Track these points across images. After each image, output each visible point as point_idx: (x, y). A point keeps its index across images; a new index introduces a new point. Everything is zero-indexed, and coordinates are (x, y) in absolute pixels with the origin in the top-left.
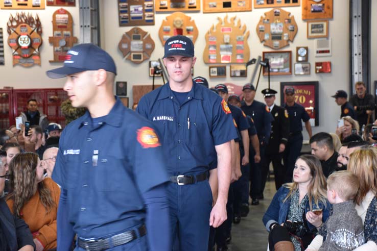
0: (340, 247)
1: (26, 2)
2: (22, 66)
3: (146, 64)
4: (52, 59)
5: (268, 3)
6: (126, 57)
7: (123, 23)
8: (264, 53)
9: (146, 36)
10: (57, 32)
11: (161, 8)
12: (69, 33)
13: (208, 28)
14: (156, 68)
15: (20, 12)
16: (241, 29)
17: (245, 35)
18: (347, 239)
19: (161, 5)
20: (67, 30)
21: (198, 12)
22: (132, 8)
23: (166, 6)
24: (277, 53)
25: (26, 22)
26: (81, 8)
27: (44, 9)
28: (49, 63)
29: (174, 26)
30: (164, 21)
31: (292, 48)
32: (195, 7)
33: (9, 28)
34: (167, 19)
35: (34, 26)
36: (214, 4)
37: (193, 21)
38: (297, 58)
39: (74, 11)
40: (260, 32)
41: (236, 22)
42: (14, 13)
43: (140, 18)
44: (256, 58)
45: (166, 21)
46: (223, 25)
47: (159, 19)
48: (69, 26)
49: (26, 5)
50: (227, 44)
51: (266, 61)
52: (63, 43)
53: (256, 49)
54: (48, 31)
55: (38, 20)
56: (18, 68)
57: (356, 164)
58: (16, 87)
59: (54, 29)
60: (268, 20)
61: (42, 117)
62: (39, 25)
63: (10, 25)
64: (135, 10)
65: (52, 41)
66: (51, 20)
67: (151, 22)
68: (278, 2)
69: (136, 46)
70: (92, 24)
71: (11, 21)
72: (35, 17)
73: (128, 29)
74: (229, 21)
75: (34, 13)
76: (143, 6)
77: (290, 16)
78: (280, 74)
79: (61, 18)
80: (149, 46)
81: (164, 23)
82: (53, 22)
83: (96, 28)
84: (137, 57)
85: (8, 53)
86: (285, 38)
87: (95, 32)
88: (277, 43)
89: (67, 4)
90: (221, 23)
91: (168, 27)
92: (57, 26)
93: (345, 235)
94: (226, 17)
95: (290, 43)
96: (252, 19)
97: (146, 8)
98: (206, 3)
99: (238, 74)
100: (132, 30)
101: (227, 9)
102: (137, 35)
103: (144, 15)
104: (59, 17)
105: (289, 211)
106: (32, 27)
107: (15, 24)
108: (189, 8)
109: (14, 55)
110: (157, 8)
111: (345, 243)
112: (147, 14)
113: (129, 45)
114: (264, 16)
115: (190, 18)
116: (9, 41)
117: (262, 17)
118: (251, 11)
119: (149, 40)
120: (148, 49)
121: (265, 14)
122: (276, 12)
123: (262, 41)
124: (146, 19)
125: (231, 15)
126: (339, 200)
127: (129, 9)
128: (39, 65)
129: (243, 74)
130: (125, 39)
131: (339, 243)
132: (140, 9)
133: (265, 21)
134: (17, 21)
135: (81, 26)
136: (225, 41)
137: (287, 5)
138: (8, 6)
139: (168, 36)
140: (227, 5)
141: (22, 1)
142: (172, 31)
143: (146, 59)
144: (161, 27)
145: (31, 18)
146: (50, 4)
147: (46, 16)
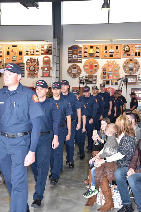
0: (106, 154)
1: (33, 53)
2: (31, 77)
3: (77, 79)
4: (42, 76)
5: (128, 56)
6: (70, 75)
7: (69, 62)
8: (126, 76)
9: (78, 67)
10: (44, 65)
11: (85, 56)
12: (49, 65)
13: (103, 65)
14: (81, 80)
15: (31, 57)
16: (116, 65)
17: (118, 68)
18: (109, 151)
19: (85, 55)
20: (48, 64)
21: (100, 58)
22: (73, 56)
23: (87, 55)
24: (131, 76)
25: (33, 61)
26: (53, 56)
27: (40, 56)
28: (41, 77)
29: (90, 63)
30: (85, 61)
31: (137, 74)
32: (98, 56)
33: (27, 63)
34: (87, 60)
35: (36, 62)
36: (106, 55)
37: (97, 62)
38: (139, 78)
39: (51, 57)
40: (124, 67)
41: (114, 63)
42: (29, 57)
43: (76, 60)
44: (121, 78)
45: (86, 61)
46: (109, 64)
48: (49, 63)
49: (34, 54)
50: (110, 71)
52: (46, 69)
53: (122, 74)
54: (41, 64)
55: (37, 60)
56: (29, 78)
57: (118, 122)
59: (43, 64)
60: (128, 62)
62: (38, 62)
63: (27, 62)
64: (75, 57)
65: (43, 68)
66: (42, 60)
67: (81, 62)
68: (132, 55)
69: (74, 71)
70: (57, 62)
71: (28, 61)
72: (36, 59)
73: (71, 64)
74: (112, 63)
75: (36, 58)
76: (78, 55)
77: (137, 61)
79: (46, 59)
80: (79, 71)
81: (86, 62)
82: (43, 61)
83: (59, 63)
84: (74, 75)
85: (26, 73)
86: (134, 70)
87: (58, 65)
88: (131, 71)
89: (48, 54)
90: (109, 63)
91: (87, 64)
92: (44, 63)
93: (109, 149)
94: (111, 61)
95: (136, 72)
96: (121, 61)
97: (79, 56)
98: (103, 55)
99: (114, 84)
100: (73, 65)
101: (111, 57)
102: (75, 67)
103: (78, 59)
104: (45, 59)
106: (35, 63)
107: (29, 61)
108: (96, 56)
109: (28, 73)
110: (83, 56)
111: (108, 153)
112: (79, 59)
113: (72, 71)
114: (126, 61)
115: (96, 61)
116: (27, 69)
117: (125, 61)
118: (121, 58)
119: (80, 69)
120: (79, 73)
121: (127, 60)
122: (131, 59)
123: (125, 70)
124: (79, 60)
125: (113, 60)
127: (72, 56)
128: (37, 77)
129: (117, 84)
130: (70, 69)
131: (106, 152)
132: (77, 56)
133: (126, 63)
134: (30, 61)
135: (53, 63)
136: (110, 70)
137: (135, 56)
138: (27, 55)
139: (87, 68)
140: (111, 56)
141: (32, 53)
142: (89, 66)
143: (78, 76)
144: (84, 64)
145: (35, 59)
146: (42, 54)
147: (41, 59)
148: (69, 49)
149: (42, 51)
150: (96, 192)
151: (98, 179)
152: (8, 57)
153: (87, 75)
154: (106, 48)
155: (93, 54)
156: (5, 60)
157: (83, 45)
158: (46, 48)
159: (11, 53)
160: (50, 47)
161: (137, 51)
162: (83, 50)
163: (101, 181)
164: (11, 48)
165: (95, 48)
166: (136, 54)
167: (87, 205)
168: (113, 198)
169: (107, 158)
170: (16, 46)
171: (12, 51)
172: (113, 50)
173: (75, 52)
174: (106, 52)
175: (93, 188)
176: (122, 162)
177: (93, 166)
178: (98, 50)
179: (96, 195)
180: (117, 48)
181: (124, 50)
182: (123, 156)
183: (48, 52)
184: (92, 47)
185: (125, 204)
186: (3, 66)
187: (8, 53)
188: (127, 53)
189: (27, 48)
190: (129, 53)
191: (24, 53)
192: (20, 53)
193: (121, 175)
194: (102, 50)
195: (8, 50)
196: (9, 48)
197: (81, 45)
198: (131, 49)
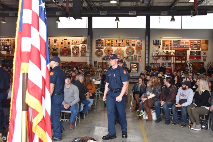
3: (101, 57)
4: (81, 55)
6: (97, 56)
7: (96, 48)
8: (127, 56)
9: (101, 51)
10: (82, 50)
13: (115, 50)
14: (103, 58)
16: (122, 50)
17: (123, 52)
21: (113, 46)
22: (99, 45)
23: (106, 45)
24: (130, 56)
26: (88, 45)
29: (108, 49)
31: (133, 55)
36: (117, 45)
38: (134, 58)
39: (86, 45)
40: (126, 51)
42: (74, 46)
43: (100, 47)
44: (125, 57)
47: (105, 47)
48: (85, 49)
51: (128, 58)
52: (83, 52)
53: (126, 55)
54: (80, 49)
55: (78, 47)
56: (74, 57)
58: (73, 61)
61: (78, 68)
63: (73, 48)
65: (81, 52)
67: (103, 48)
69: (99, 53)
73: (98, 49)
77: (133, 48)
78: (130, 61)
80: (102, 53)
83: (91, 49)
84: (99, 56)
85: (72, 54)
86: (132, 53)
87: (91, 50)
88: (130, 54)
92: (82, 48)
94: (119, 48)
96: (125, 48)
98: (115, 45)
102: (99, 51)
104: (83, 46)
105: (137, 89)
106: (77, 49)
110: (104, 45)
112: (102, 46)
113: (98, 53)
115: (111, 48)
122: (130, 47)
123: (127, 53)
125: (120, 47)
126: (149, 86)
128: (78, 57)
130: (97, 52)
133: (128, 49)
135: (88, 49)
136: (119, 53)
137: (132, 46)
138: (72, 44)
139: (106, 51)
140: (119, 45)
141: (75, 43)
142: (107, 51)
143: (101, 56)
144: (105, 50)
145: (77, 47)
146: (81, 44)
147: (80, 46)
148: (96, 41)
149: (81, 42)
150: (143, 113)
151: (144, 107)
152: (62, 45)
153: (106, 55)
154: (116, 41)
155: (110, 44)
156: (60, 47)
157: (104, 39)
158: (83, 40)
159: (63, 43)
160: (85, 40)
161: (133, 43)
162: (104, 42)
163: (146, 108)
164: (64, 41)
165: (110, 41)
166: (132, 44)
167: (139, 119)
168: (152, 115)
169: (148, 97)
170: (66, 40)
171: (64, 42)
172: (120, 42)
173: (100, 43)
174: (117, 43)
175: (142, 111)
176: (155, 98)
177: (141, 101)
178: (112, 42)
179: (143, 115)
180: (123, 41)
181: (126, 42)
182: (155, 95)
183: (84, 43)
184: (109, 40)
185: (158, 117)
186: (59, 50)
187: (62, 43)
188: (128, 44)
189: (73, 40)
190: (129, 44)
191: (71, 43)
192: (69, 43)
193: (158, 104)
194: (114, 42)
195: (62, 42)
196: (62, 41)
197: (103, 39)
198: (130, 42)
